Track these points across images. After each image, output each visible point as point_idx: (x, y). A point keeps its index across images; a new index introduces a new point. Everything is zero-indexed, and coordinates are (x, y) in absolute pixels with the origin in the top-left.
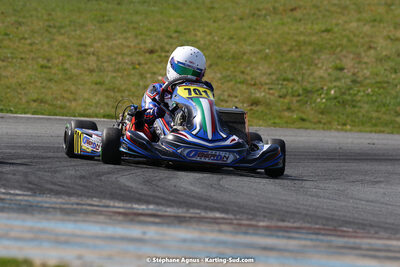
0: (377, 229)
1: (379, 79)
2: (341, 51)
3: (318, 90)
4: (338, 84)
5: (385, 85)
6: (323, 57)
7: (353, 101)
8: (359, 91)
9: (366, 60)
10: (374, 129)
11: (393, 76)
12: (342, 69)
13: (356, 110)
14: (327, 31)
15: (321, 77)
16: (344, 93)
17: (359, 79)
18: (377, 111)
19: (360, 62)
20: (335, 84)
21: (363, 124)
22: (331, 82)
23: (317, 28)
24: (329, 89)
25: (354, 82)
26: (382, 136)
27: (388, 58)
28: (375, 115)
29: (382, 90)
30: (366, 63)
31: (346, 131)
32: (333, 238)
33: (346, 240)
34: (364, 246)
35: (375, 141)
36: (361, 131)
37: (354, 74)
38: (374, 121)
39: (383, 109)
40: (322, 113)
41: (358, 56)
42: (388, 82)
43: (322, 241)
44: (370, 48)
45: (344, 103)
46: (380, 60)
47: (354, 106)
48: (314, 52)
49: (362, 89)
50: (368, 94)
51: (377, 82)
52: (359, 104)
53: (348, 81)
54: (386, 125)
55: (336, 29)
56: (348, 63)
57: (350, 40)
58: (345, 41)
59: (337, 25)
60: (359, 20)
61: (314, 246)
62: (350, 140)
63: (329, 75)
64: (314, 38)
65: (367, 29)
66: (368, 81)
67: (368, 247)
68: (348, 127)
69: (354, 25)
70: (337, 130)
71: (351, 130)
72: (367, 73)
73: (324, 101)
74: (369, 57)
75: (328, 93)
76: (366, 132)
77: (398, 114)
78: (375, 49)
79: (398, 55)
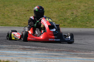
0: (82, 50)
1: (82, 15)
2: (73, 9)
3: (68, 19)
5: (83, 17)
6: (69, 11)
7: (76, 21)
8: (77, 18)
9: (79, 11)
10: (81, 27)
11: (85, 15)
12: (73, 13)
13: (77, 23)
14: (70, 5)
15: (68, 16)
16: (74, 19)
17: (77, 16)
18: (82, 23)
19: (77, 12)
20: (72, 17)
21: (79, 26)
23: (67, 4)
24: (70, 18)
25: (76, 16)
26: (83, 29)
27: (84, 11)
28: (81, 24)
29: (82, 18)
30: (79, 12)
31: (74, 28)
32: (72, 53)
33: (75, 53)
34: (79, 54)
35: (81, 30)
37: (76, 15)
38: (81, 25)
39: (83, 23)
40: (69, 24)
41: (77, 10)
42: (84, 16)
43: (69, 53)
44: (80, 8)
45: (74, 21)
46: (82, 11)
47: (76, 22)
48: (67, 10)
49: (78, 18)
50: (79, 19)
51: (81, 16)
52: (77, 22)
53: (75, 16)
54: (84, 26)
55: (71, 4)
56: (75, 12)
57: (75, 7)
58: (74, 7)
59: (72, 3)
60: (77, 2)
61: (67, 55)
62: (75, 30)
63: (70, 15)
64: (66, 7)
65: (79, 4)
66: (79, 16)
67: (80, 54)
68: (75, 27)
69: (76, 3)
70: (72, 27)
71: (75, 28)
72: (79, 14)
73: (69, 21)
74: (79, 10)
75: (70, 19)
76: (79, 28)
77: (87, 24)
78: (81, 8)
79: (86, 10)
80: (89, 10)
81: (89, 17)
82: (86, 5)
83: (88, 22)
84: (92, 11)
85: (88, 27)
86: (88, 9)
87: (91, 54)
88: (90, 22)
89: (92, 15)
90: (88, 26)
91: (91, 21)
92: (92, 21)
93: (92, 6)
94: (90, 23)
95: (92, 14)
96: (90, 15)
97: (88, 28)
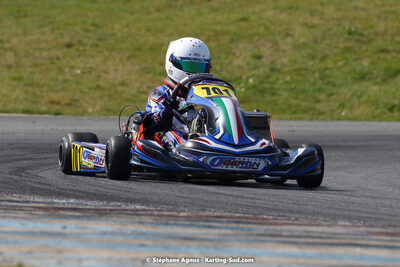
0: (297, 216)
1: (297, 66)
2: (259, 39)
3: (236, 80)
4: (256, 72)
5: (303, 72)
6: (241, 46)
7: (272, 89)
8: (277, 79)
9: (283, 47)
10: (293, 116)
11: (311, 63)
12: (259, 57)
13: (275, 98)
14: (244, 20)
15: (240, 67)
16: (262, 82)
17: (279, 66)
18: (296, 98)
19: (277, 50)
20: (254, 72)
21: (283, 111)
22: (250, 70)
23: (234, 17)
24: (248, 78)
25: (273, 70)
26: (301, 123)
27: (305, 45)
28: (294, 102)
29: (300, 78)
30: (284, 51)
32: (253, 226)
33: (266, 227)
34: (284, 234)
35: (295, 129)
36: (280, 119)
37: (272, 62)
38: (293, 109)
39: (302, 96)
40: (242, 102)
41: (276, 44)
42: (306, 69)
43: (242, 229)
44: (287, 35)
45: (263, 92)
46: (298, 47)
47: (273, 94)
48: (232, 41)
49: (281, 77)
50: (287, 82)
51: (295, 70)
52: (279, 92)
53: (267, 69)
54: (306, 111)
55: (253, 18)
56: (266, 51)
57: (267, 29)
58: (262, 30)
59: (254, 13)
60: (275, 8)
61: (234, 235)
63: (248, 64)
64: (231, 28)
65: (283, 16)
66: (286, 69)
67: (288, 234)
69: (270, 13)
72: (285, 60)
73: (243, 90)
74: (286, 44)
75: (247, 82)
76: (286, 119)
77: (318, 101)
78: (292, 36)
79: (316, 42)
80: (327, 41)
81: (327, 72)
82: (316, 20)
83: (322, 96)
84: (341, 45)
85: (321, 117)
86: (323, 39)
87: (338, 230)
88: (331, 95)
89: (340, 64)
90: (321, 113)
91: (335, 89)
92: (341, 90)
93: (339, 25)
94: (332, 98)
95: (342, 60)
96: (329, 63)
97: (325, 120)
